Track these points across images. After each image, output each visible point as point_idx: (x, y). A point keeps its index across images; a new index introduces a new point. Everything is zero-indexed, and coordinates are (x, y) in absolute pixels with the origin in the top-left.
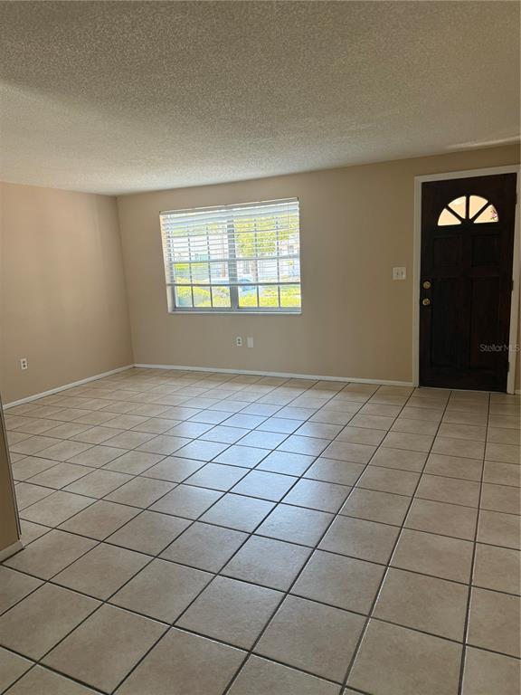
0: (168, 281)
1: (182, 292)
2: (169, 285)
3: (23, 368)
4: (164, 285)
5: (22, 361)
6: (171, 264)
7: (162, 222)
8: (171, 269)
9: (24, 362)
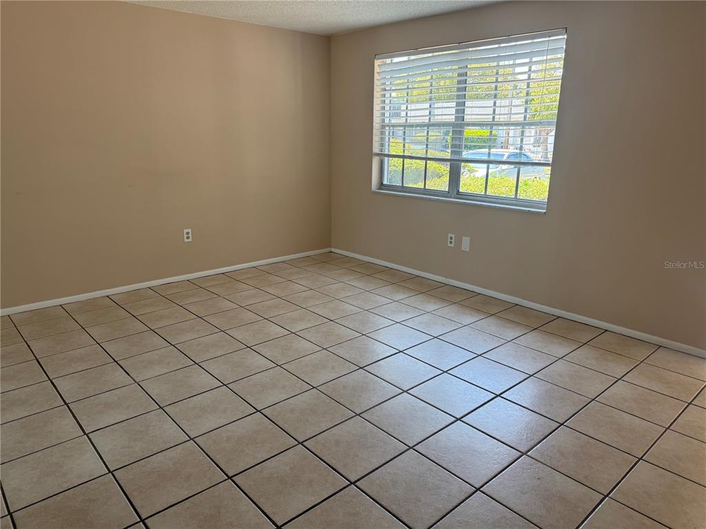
0: (376, 149)
1: (393, 165)
2: (377, 155)
3: (186, 240)
4: (370, 155)
5: (186, 231)
6: (383, 127)
7: (377, 69)
8: (382, 133)
9: (188, 233)
